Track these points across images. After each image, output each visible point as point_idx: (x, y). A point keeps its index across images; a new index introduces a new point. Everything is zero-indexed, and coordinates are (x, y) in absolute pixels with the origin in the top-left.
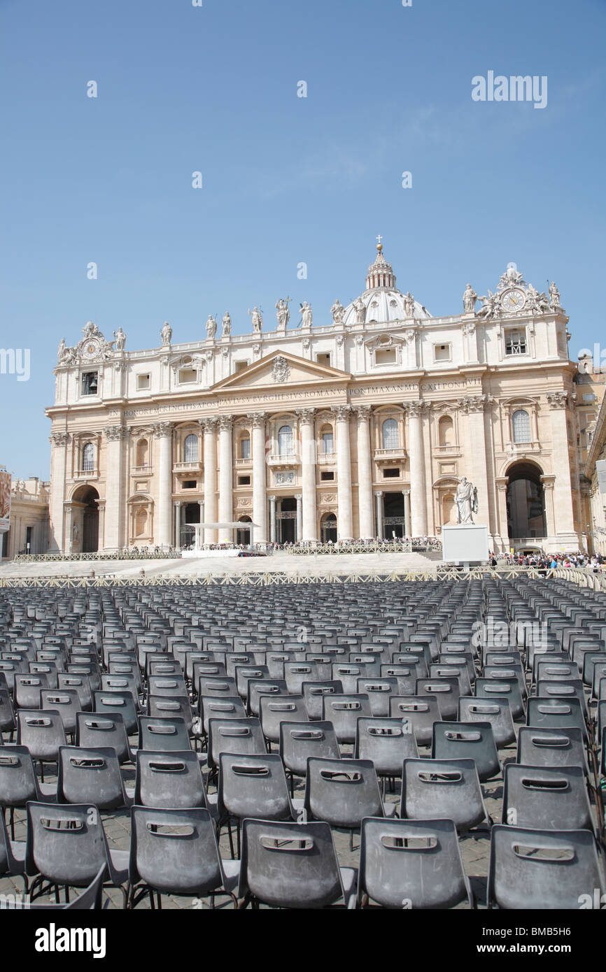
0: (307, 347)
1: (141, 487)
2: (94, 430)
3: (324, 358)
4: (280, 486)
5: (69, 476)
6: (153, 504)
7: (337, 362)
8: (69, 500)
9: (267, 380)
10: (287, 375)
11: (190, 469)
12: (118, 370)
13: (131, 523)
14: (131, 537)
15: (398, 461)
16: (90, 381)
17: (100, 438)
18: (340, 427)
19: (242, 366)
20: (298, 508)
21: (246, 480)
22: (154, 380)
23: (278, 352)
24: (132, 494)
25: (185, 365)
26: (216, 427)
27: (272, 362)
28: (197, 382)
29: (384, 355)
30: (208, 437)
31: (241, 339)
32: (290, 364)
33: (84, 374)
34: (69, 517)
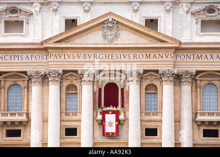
0: (136, 11)
3: (152, 23)
7: (165, 28)
9: (95, 39)
10: (117, 36)
11: (17, 118)
15: (219, 123)
19: (71, 23)
23: (110, 13)
25: (11, 15)
26: (44, 78)
27: (103, 23)
28: (23, 34)
30: (35, 89)
32: (120, 26)
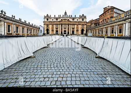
0: (67, 18)
4: (65, 29)
5: (46, 28)
7: (69, 20)
8: (46, 30)
9: (64, 21)
11: (57, 28)
12: (50, 19)
15: (74, 28)
18: (70, 25)
19: (62, 20)
20: (66, 31)
22: (54, 20)
23: (65, 19)
26: (59, 24)
29: (73, 20)
30: (59, 25)
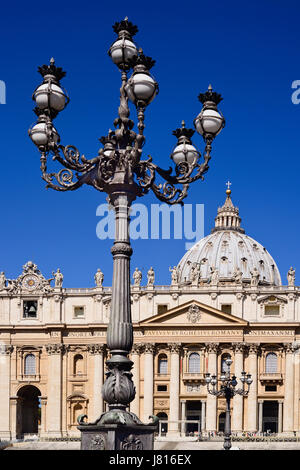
0: (214, 299)
1: (77, 389)
2: (36, 345)
3: (227, 308)
4: (190, 393)
5: (13, 378)
6: (88, 402)
7: (236, 311)
8: (15, 395)
9: (183, 320)
10: (199, 318)
12: (57, 301)
13: (69, 414)
14: (69, 423)
15: (277, 381)
16: (30, 307)
17: (41, 352)
18: (239, 358)
19: (162, 308)
20: (203, 408)
21: (163, 388)
22: (87, 312)
23: (193, 301)
24: (70, 394)
26: (141, 350)
27: (188, 308)
29: (272, 310)
31: (163, 289)
32: (201, 310)
33: (24, 302)
34: (14, 408)
